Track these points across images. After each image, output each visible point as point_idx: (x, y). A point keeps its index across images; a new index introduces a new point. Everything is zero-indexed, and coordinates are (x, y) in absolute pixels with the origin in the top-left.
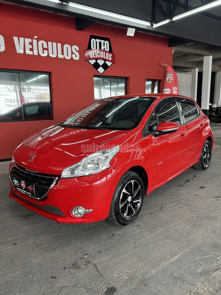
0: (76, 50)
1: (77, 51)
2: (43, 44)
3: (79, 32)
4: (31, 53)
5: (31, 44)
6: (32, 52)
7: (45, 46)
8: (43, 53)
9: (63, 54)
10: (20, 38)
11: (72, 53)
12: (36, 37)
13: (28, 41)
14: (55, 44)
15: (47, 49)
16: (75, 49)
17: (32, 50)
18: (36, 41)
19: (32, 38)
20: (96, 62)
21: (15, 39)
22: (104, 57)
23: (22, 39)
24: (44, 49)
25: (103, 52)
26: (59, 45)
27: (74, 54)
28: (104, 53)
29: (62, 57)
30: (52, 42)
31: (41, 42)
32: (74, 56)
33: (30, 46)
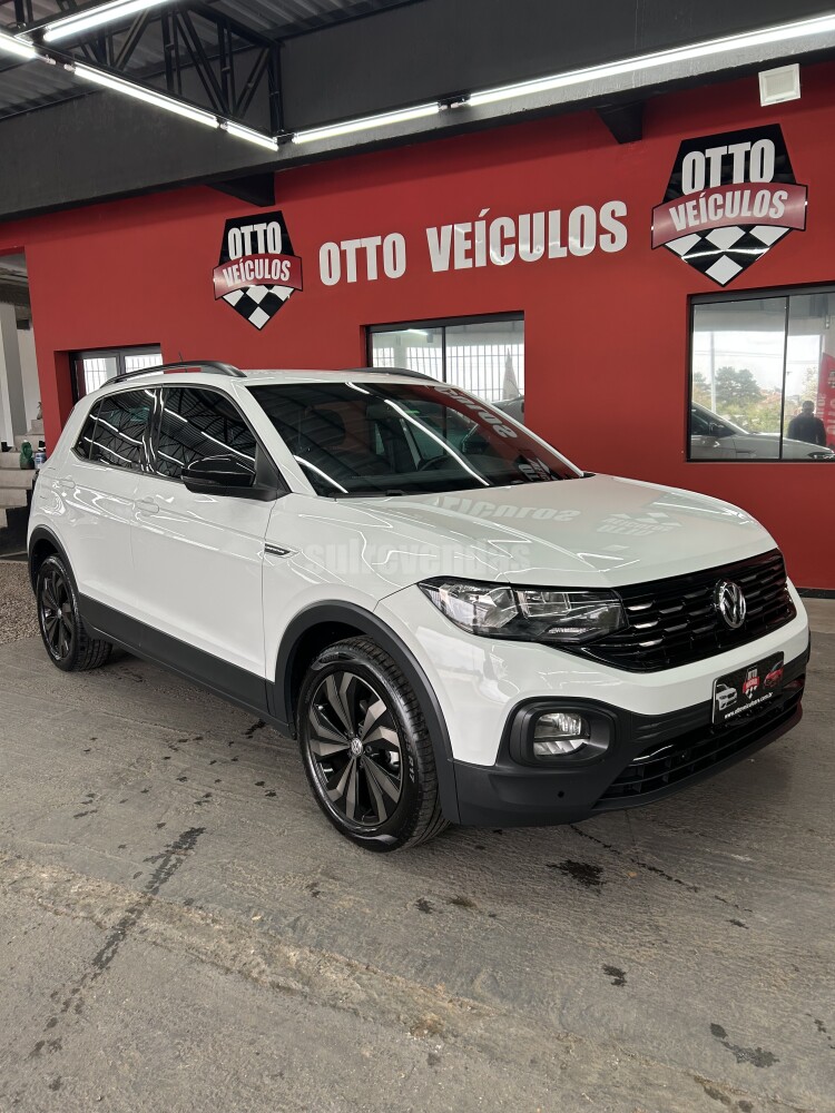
0: (617, 215)
1: (620, 219)
2: (502, 228)
3: (631, 147)
4: (468, 264)
5: (470, 236)
6: (471, 260)
7: (510, 233)
8: (503, 254)
9: (564, 243)
10: (443, 228)
11: (601, 230)
12: (484, 212)
13: (462, 229)
14: (539, 217)
15: (515, 240)
16: (613, 212)
17: (470, 254)
18: (482, 223)
19: (473, 219)
20: (703, 240)
21: (431, 233)
22: (746, 213)
23: (446, 230)
24: (505, 242)
25: (738, 193)
26: (555, 216)
27: (606, 232)
28: (747, 193)
29: (562, 253)
30: (531, 211)
31: (496, 224)
32: (605, 239)
33: (468, 245)
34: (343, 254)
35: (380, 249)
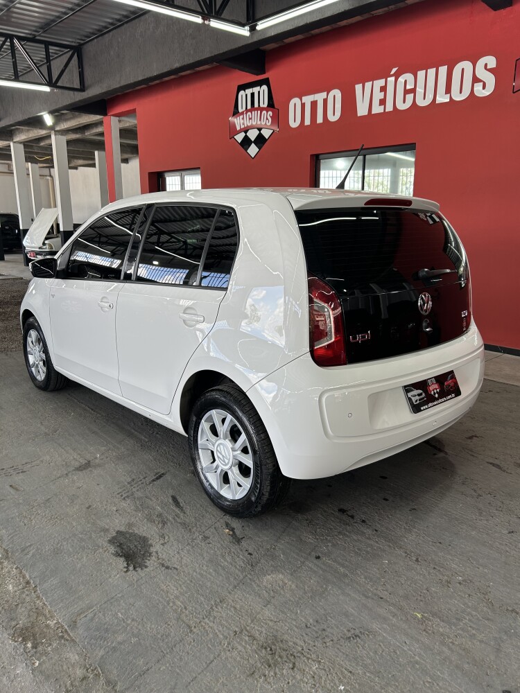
0: (488, 67)
1: (491, 70)
2: (406, 82)
3: (503, 12)
4: (381, 109)
5: (383, 89)
6: (383, 106)
7: (410, 85)
8: (404, 102)
9: (448, 90)
11: (476, 80)
12: (394, 70)
13: (378, 84)
14: (432, 72)
15: (413, 91)
16: (486, 65)
17: (383, 102)
18: (393, 79)
19: (386, 75)
23: (368, 85)
24: (406, 92)
26: (443, 70)
29: (447, 99)
30: (426, 68)
31: (401, 80)
32: (478, 87)
33: (381, 95)
34: (303, 105)
35: (325, 101)
